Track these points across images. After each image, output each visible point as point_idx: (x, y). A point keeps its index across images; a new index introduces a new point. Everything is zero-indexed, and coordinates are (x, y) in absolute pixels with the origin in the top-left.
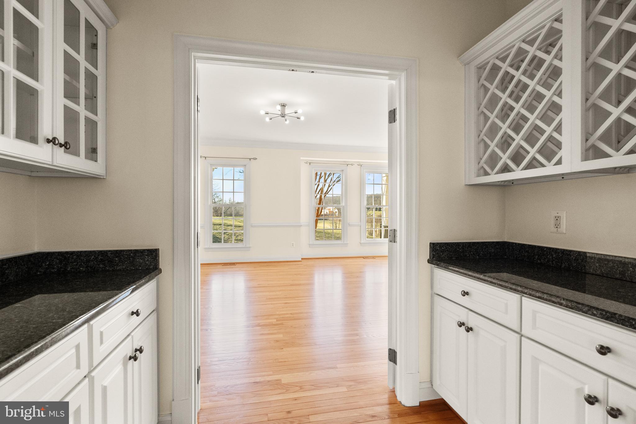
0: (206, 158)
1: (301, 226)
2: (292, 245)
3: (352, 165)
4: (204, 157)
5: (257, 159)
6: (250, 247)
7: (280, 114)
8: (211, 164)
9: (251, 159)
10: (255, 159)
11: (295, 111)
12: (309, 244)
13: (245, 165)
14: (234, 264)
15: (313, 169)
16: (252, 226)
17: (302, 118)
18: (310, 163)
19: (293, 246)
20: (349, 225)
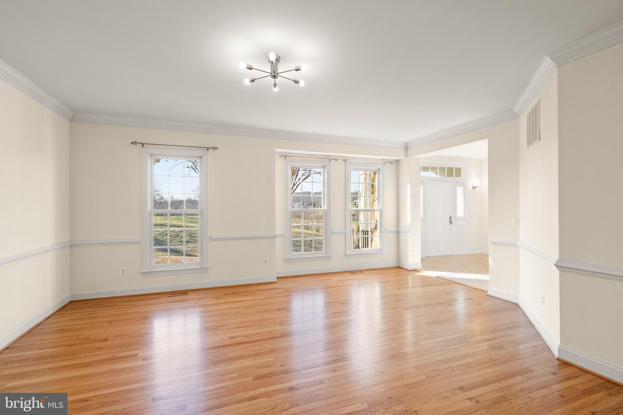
0: (143, 144)
1: (277, 236)
2: (264, 262)
3: (336, 160)
4: (140, 143)
5: (217, 148)
6: (208, 268)
7: (270, 72)
8: (150, 154)
9: (210, 148)
10: (215, 148)
11: (296, 67)
12: (285, 259)
13: (201, 157)
14: (185, 292)
15: (289, 164)
16: (211, 239)
17: (302, 84)
18: (285, 157)
19: (266, 263)
20: (333, 233)
